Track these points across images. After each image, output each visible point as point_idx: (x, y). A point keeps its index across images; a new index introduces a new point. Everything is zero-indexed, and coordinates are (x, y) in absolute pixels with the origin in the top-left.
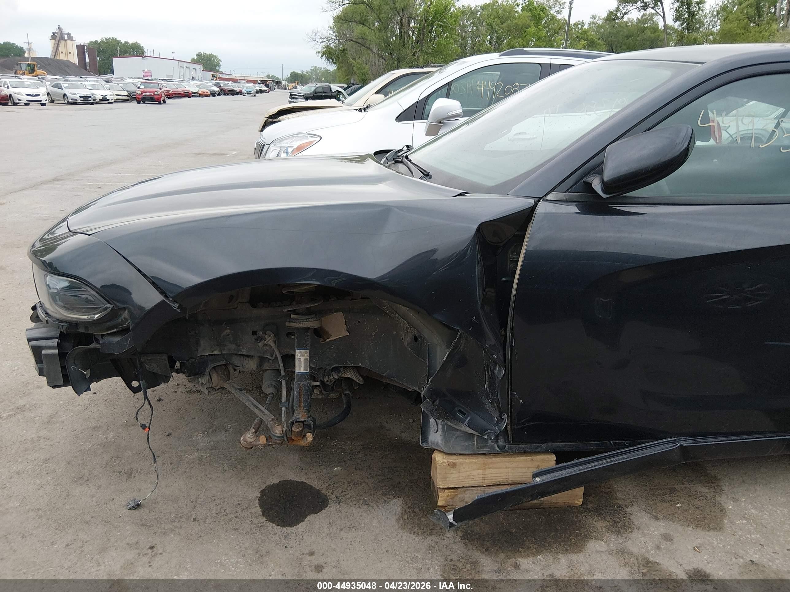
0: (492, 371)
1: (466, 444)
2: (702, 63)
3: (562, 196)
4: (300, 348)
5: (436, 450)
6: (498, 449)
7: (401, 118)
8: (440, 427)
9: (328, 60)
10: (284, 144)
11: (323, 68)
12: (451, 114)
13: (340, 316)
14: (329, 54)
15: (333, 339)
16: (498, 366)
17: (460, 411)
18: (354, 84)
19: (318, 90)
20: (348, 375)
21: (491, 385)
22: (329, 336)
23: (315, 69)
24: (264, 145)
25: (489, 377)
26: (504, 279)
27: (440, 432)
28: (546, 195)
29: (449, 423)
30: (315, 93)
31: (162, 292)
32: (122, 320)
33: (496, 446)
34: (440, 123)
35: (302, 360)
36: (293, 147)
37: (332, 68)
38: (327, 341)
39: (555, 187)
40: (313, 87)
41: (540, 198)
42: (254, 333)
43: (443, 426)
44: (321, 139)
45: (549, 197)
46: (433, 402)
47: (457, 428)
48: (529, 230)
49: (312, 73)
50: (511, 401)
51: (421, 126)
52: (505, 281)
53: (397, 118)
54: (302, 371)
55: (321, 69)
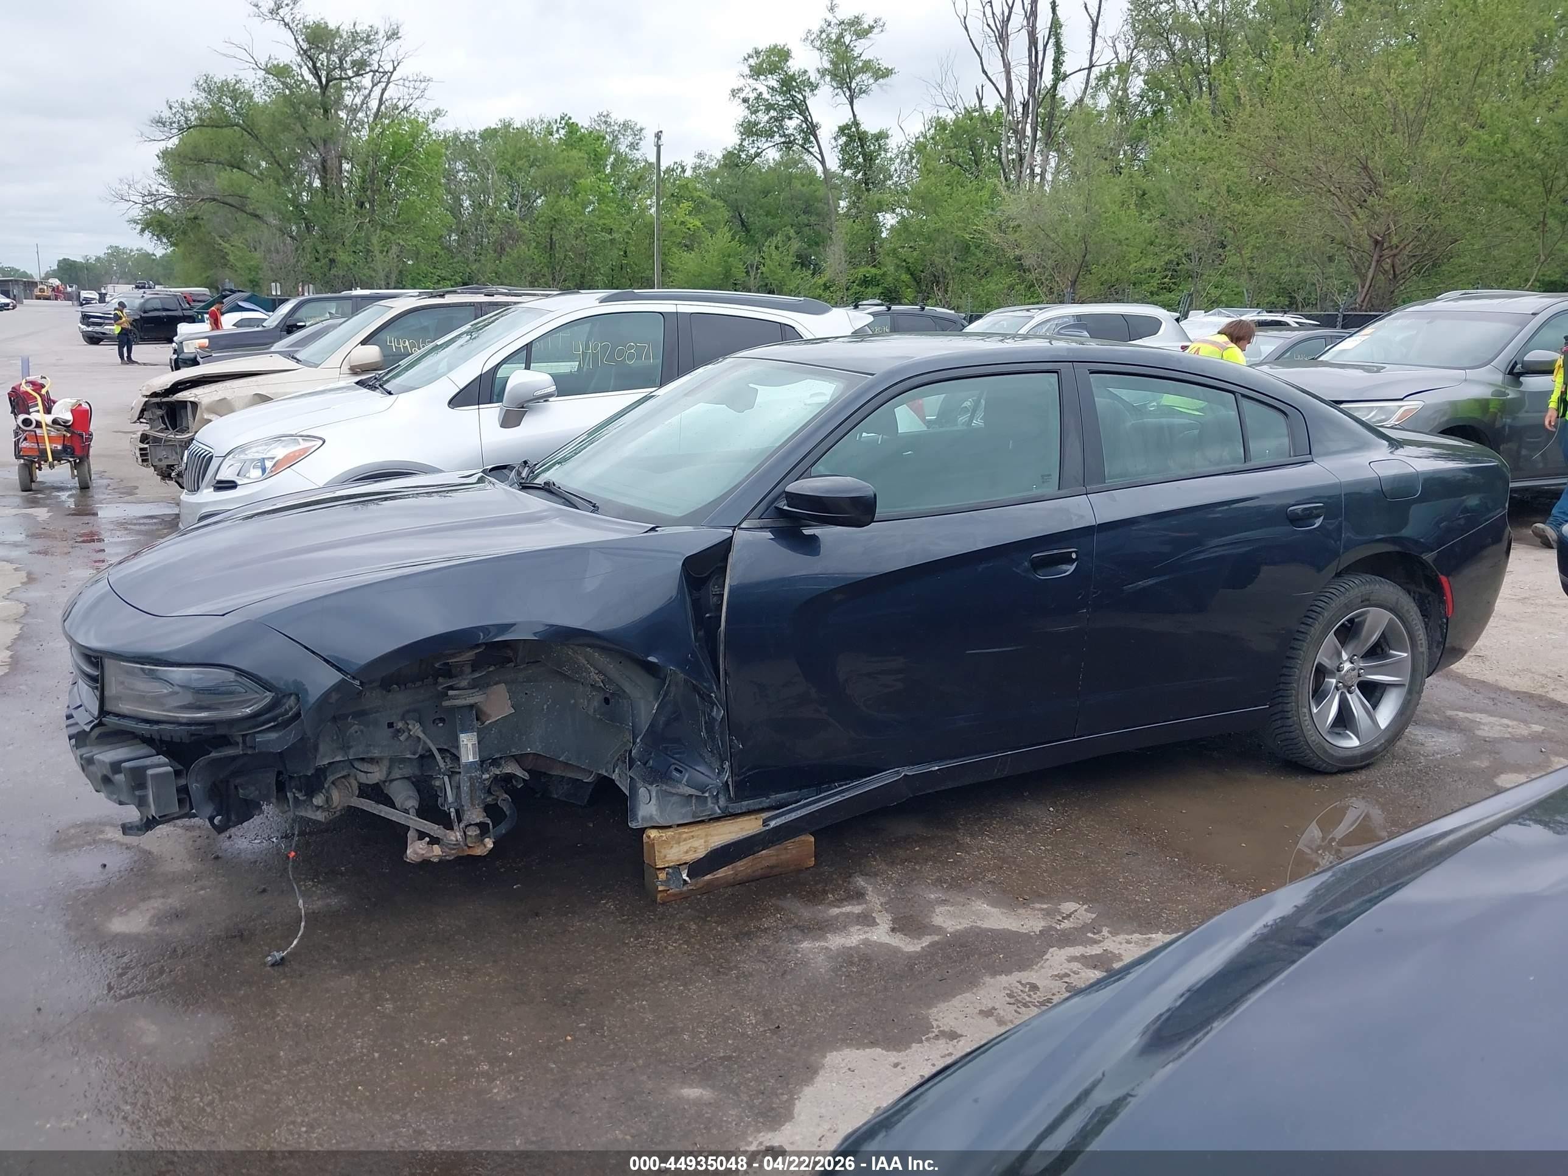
0: (709, 715)
1: (684, 811)
2: (873, 375)
3: (756, 523)
4: (464, 731)
5: (646, 828)
6: (719, 811)
7: (457, 401)
8: (654, 794)
9: (159, 239)
10: (253, 454)
11: (135, 249)
12: (539, 393)
13: (502, 687)
14: (156, 225)
15: (494, 720)
16: (715, 707)
17: (676, 769)
18: (233, 292)
19: (148, 306)
20: (508, 769)
21: (710, 729)
22: (489, 717)
23: (116, 253)
24: (212, 456)
25: (705, 723)
26: (708, 615)
27: (653, 801)
28: (740, 524)
29: (664, 787)
30: (145, 312)
31: (339, 669)
32: (286, 710)
33: (717, 808)
34: (523, 407)
35: (470, 746)
36: (273, 458)
37: (158, 249)
38: (486, 723)
39: (748, 515)
40: (138, 298)
41: (735, 527)
42: (390, 725)
43: (657, 793)
44: (324, 442)
45: (743, 526)
46: (645, 764)
47: (673, 791)
48: (730, 560)
49: (110, 262)
50: (730, 748)
51: (491, 413)
52: (709, 617)
53: (450, 403)
54: (471, 759)
55: (131, 251)
